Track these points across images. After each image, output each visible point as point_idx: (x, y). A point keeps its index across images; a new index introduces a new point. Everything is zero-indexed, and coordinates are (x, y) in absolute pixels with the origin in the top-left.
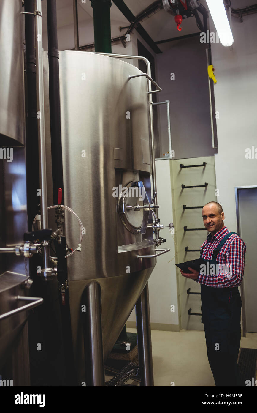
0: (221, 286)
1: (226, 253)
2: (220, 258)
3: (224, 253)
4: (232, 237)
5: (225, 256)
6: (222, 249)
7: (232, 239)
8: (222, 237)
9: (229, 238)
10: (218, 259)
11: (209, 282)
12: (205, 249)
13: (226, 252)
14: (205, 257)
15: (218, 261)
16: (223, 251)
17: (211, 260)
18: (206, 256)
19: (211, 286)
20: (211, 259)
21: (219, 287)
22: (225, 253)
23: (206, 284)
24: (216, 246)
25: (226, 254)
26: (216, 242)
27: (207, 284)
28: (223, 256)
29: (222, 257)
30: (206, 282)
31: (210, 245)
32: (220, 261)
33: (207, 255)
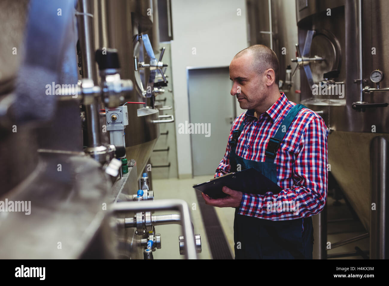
0: (288, 217)
1: (295, 149)
2: (283, 158)
3: (291, 148)
4: (304, 114)
5: (292, 153)
6: (287, 139)
7: (306, 120)
8: (281, 114)
9: (299, 117)
10: (279, 160)
11: (262, 212)
12: (244, 139)
13: (295, 146)
14: (245, 156)
15: (279, 164)
16: (289, 143)
17: (262, 161)
18: (247, 153)
19: (268, 219)
20: (263, 159)
21: (283, 220)
22: (293, 149)
23: (256, 216)
24: (270, 133)
25: (294, 151)
26: (269, 124)
27: (259, 215)
28: (289, 154)
29: (286, 156)
30: (258, 212)
31: (256, 131)
32: (282, 164)
33: (251, 150)
